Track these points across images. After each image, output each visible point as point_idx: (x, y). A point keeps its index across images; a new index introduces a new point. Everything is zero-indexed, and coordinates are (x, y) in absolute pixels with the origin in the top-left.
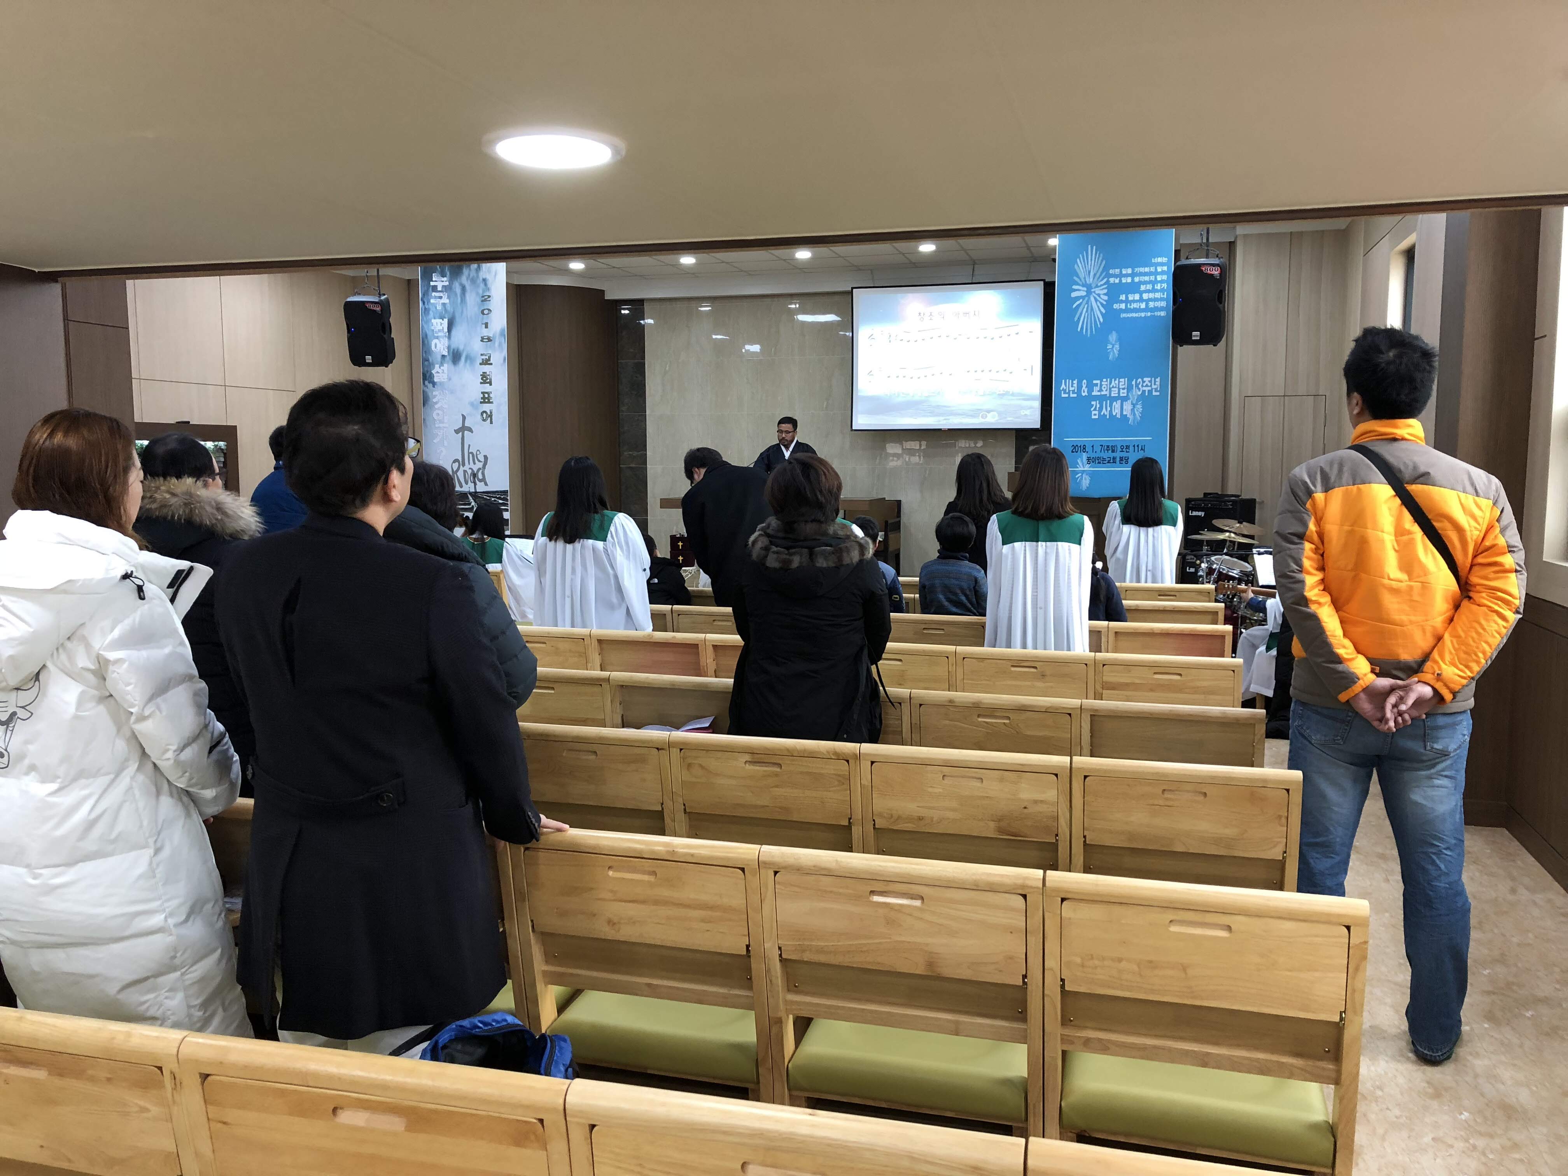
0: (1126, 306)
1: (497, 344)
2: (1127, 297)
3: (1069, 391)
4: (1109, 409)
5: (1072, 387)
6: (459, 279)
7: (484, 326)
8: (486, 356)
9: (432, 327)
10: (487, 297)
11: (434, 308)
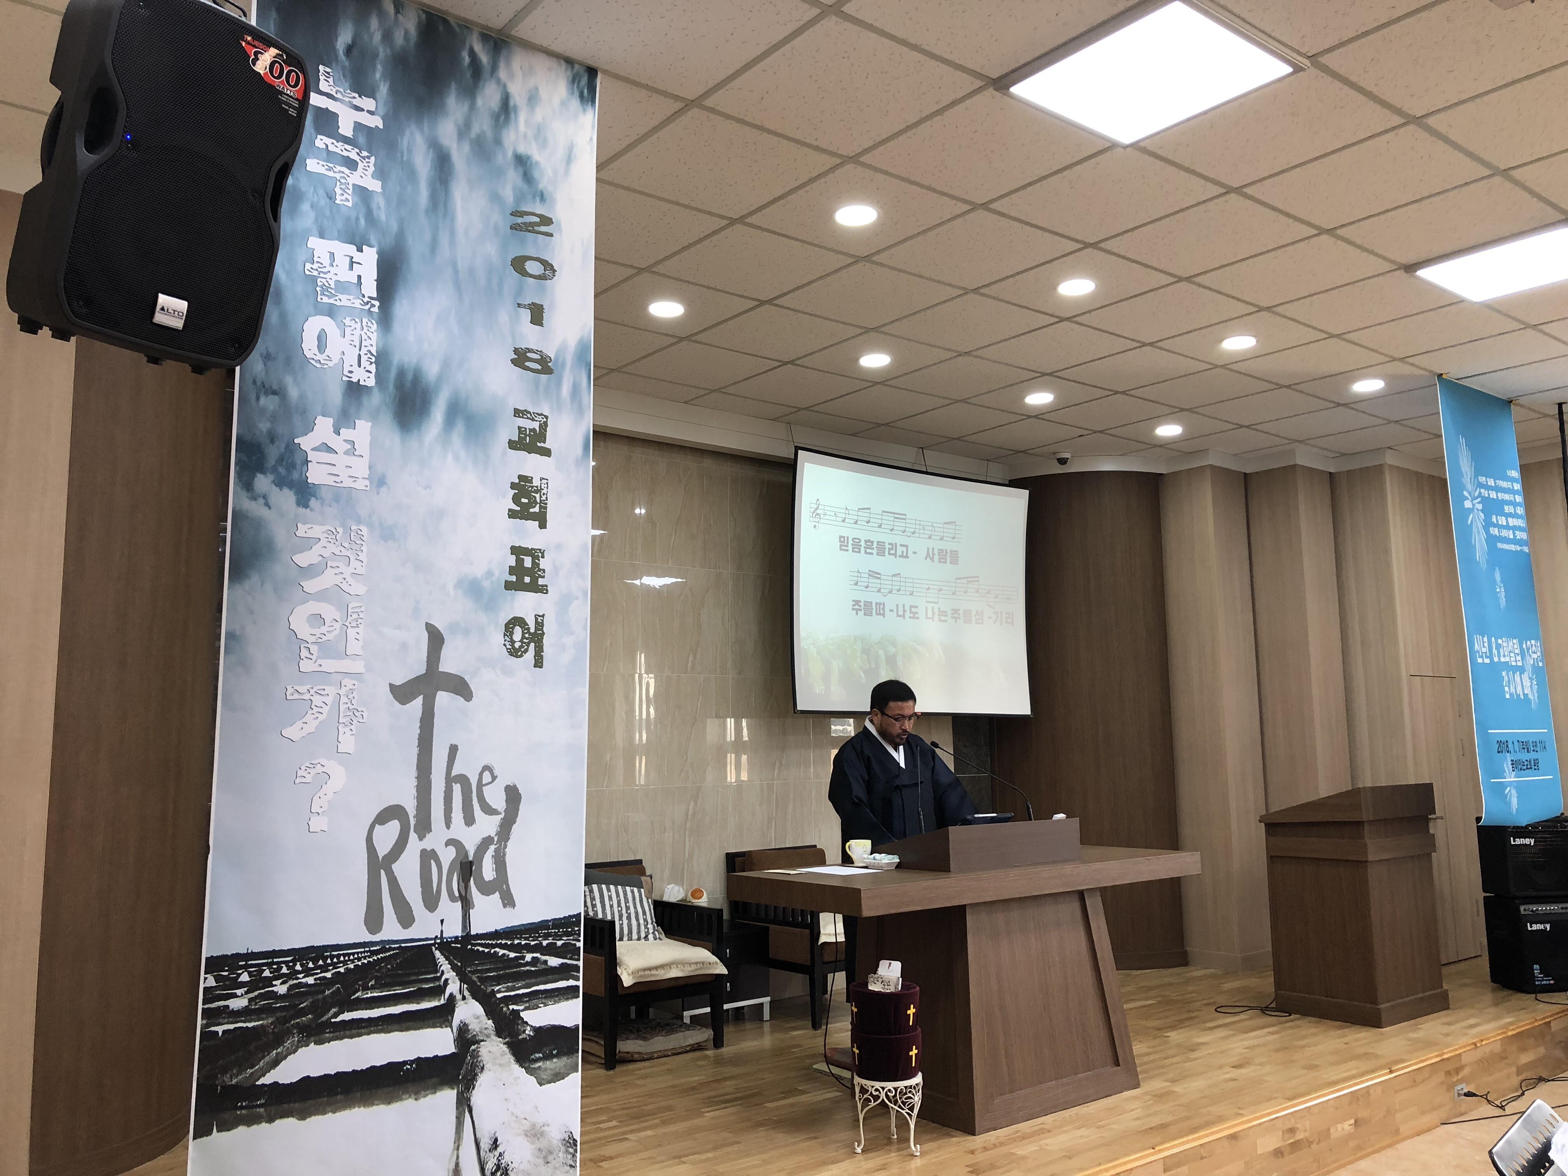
0: (1498, 532)
1: (564, 388)
2: (1497, 520)
3: (1483, 653)
4: (1514, 684)
5: (1484, 647)
6: (426, 124)
7: (526, 315)
8: (533, 420)
9: (308, 266)
10: (537, 219)
11: (321, 192)
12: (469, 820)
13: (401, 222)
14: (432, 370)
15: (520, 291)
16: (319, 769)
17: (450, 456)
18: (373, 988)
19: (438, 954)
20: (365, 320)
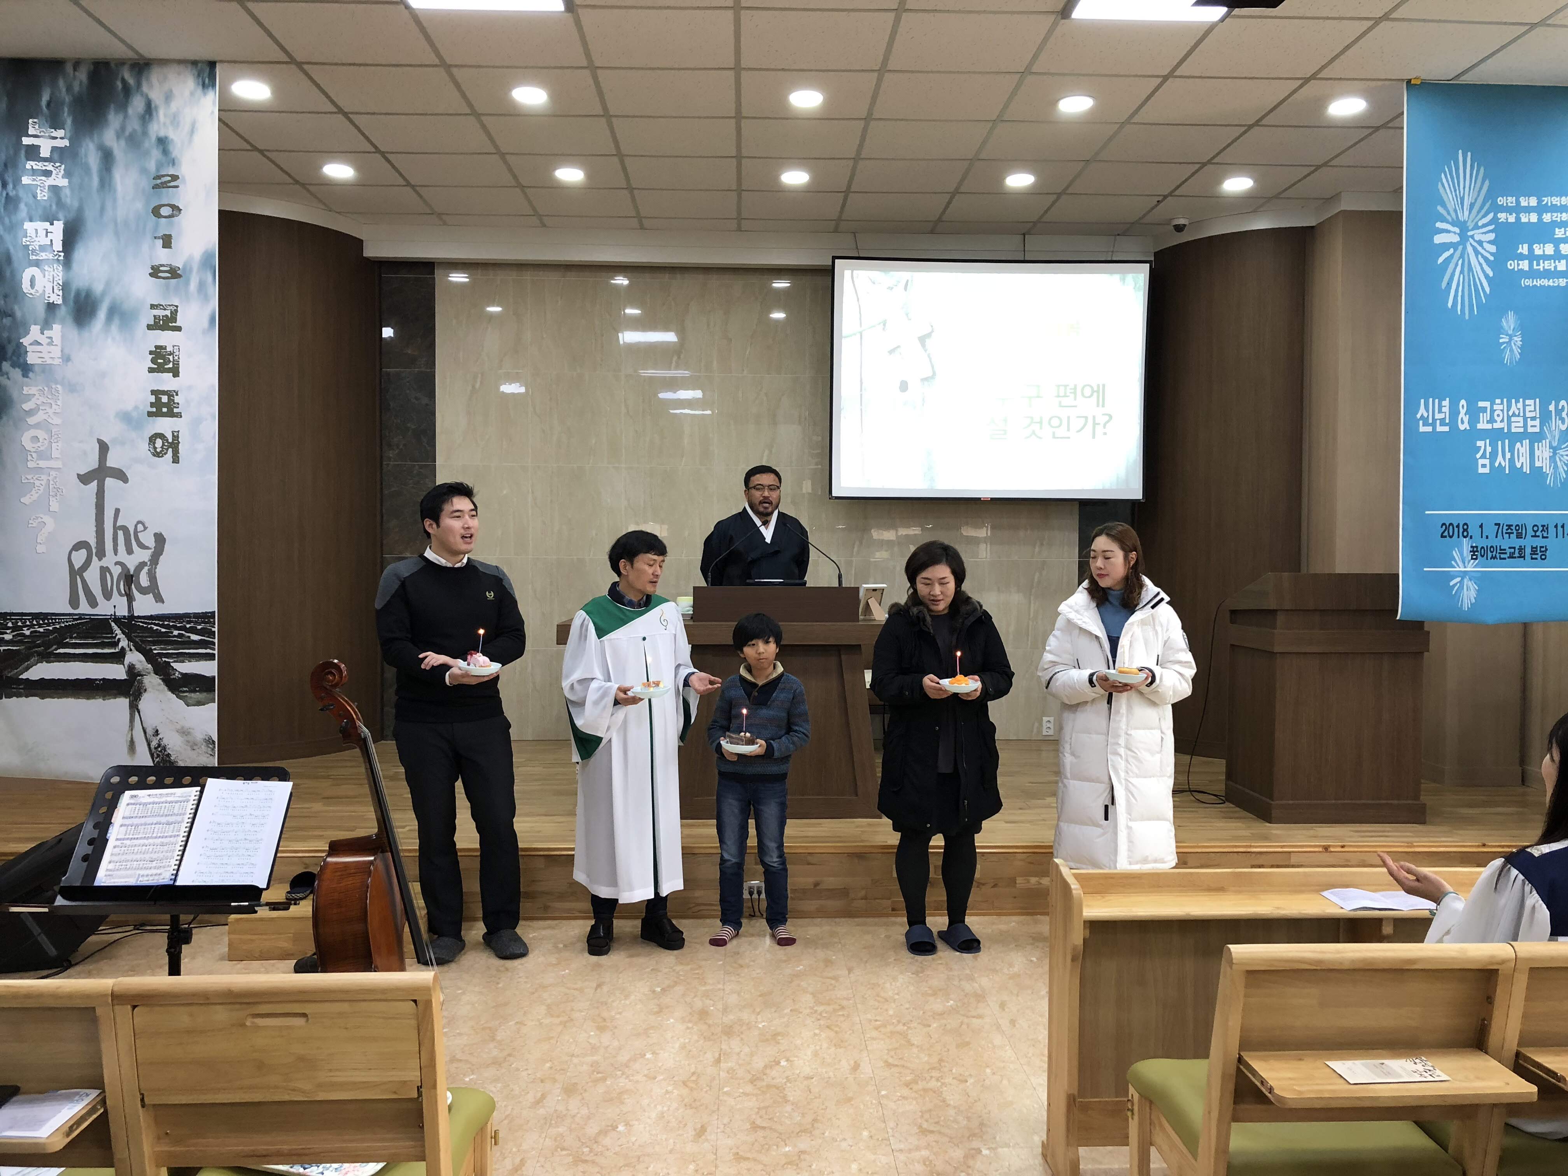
0: (1531, 265)
1: (193, 285)
2: (1531, 250)
3: (1434, 420)
4: (1508, 455)
5: (1440, 411)
6: (95, 136)
7: (160, 242)
8: (165, 309)
9: (24, 240)
10: (169, 178)
11: (30, 195)
12: (130, 551)
13: (81, 200)
14: (98, 288)
15: (156, 227)
16: (40, 520)
17: (110, 340)
18: (75, 638)
19: (113, 624)
20: (55, 266)
